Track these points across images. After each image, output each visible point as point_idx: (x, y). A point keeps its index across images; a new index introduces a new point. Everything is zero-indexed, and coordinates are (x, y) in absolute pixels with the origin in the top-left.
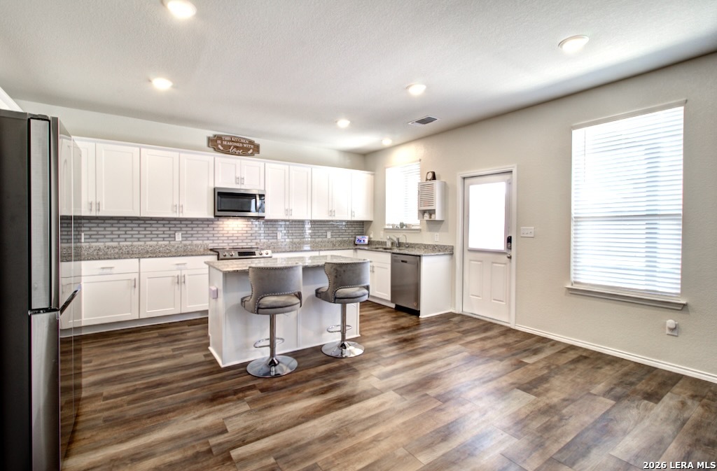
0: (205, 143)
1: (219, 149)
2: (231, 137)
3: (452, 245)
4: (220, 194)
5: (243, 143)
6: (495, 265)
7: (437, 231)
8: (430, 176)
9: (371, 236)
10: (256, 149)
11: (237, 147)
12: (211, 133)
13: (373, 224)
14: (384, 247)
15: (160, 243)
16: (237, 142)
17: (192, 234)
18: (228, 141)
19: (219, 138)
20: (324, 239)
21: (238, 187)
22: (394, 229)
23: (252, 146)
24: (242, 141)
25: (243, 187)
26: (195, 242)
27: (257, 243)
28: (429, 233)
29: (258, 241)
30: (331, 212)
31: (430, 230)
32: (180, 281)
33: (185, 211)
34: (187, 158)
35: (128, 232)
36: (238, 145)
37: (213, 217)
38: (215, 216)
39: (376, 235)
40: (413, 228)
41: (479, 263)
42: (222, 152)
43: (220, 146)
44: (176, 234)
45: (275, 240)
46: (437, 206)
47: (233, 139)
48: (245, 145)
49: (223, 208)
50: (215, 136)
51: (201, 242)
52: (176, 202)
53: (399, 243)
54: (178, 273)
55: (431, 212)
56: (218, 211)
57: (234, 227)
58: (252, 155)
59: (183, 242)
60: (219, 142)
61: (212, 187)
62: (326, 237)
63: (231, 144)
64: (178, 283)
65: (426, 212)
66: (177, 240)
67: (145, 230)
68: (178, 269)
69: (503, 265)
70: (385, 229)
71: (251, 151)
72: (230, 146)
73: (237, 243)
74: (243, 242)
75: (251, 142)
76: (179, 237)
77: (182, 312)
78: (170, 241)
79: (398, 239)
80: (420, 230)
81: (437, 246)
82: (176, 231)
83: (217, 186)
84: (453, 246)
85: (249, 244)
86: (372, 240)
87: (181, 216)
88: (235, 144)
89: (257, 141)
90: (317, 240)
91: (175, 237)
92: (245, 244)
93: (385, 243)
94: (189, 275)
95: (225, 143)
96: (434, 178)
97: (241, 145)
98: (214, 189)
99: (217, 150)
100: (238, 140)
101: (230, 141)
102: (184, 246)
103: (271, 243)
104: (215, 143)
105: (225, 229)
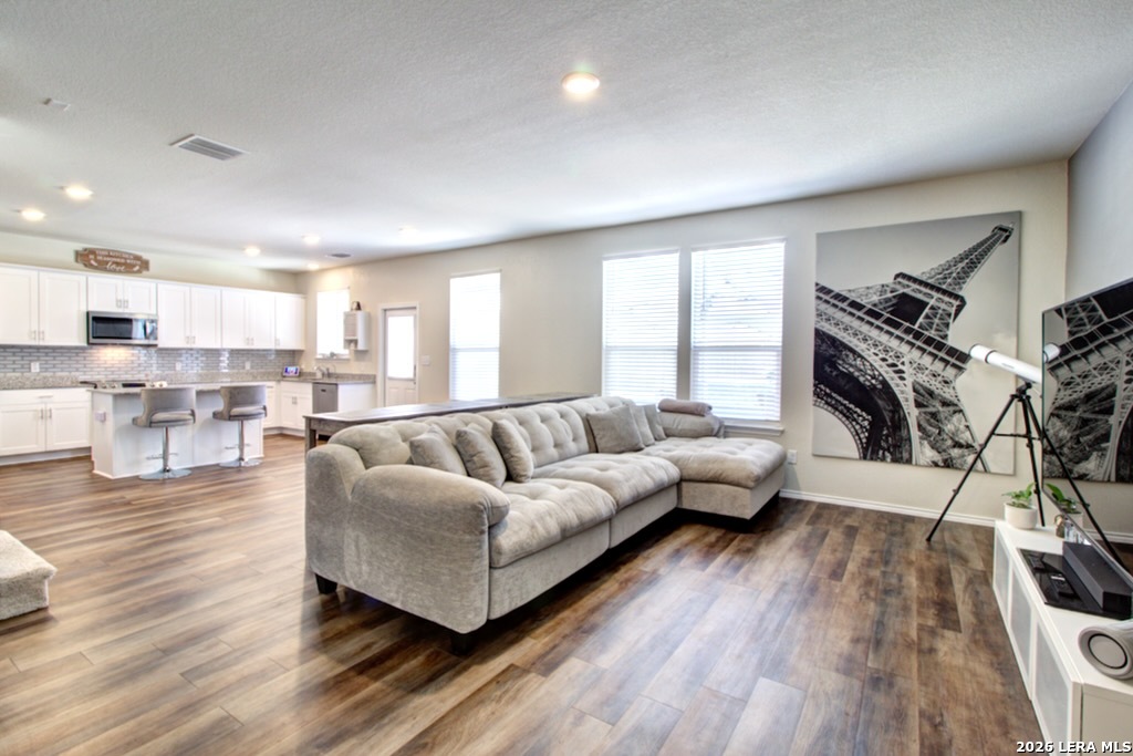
0: (71, 257)
1: (92, 265)
2: (109, 251)
3: (375, 373)
4: (95, 319)
5: (126, 259)
7: (363, 361)
8: (355, 306)
9: (303, 367)
10: (145, 265)
11: (118, 264)
12: (80, 246)
13: (304, 353)
14: (315, 377)
15: (9, 375)
16: (117, 257)
17: (55, 364)
18: (104, 256)
19: (92, 252)
20: (241, 371)
21: (120, 310)
22: (325, 359)
23: (139, 263)
24: (124, 256)
25: (126, 311)
26: (59, 374)
28: (356, 363)
30: (248, 340)
32: (45, 416)
33: (47, 337)
34: (49, 278)
36: (118, 260)
37: (85, 344)
38: (88, 343)
39: (308, 366)
40: (342, 357)
41: (396, 390)
42: (96, 268)
43: (93, 262)
45: (173, 371)
46: (360, 336)
47: (111, 254)
48: (129, 261)
49: (98, 335)
50: (86, 250)
51: (67, 374)
52: (35, 328)
53: (328, 373)
54: (43, 406)
55: (356, 342)
56: (94, 337)
57: (112, 356)
58: (139, 271)
59: (42, 374)
60: (92, 256)
61: (84, 310)
62: (244, 369)
63: (108, 259)
64: (42, 417)
65: (351, 342)
66: (33, 370)
68: (42, 403)
70: (316, 359)
71: (137, 268)
72: (107, 263)
73: (120, 374)
74: (126, 374)
75: (138, 258)
76: (35, 367)
77: (48, 449)
78: (22, 373)
79: (328, 369)
80: (348, 360)
82: (31, 361)
83: (90, 309)
84: (375, 375)
85: (135, 376)
86: (304, 371)
87: (42, 343)
88: (115, 260)
89: (145, 256)
90: (232, 372)
91: (30, 368)
93: (314, 374)
94: (57, 409)
95: (100, 258)
96: (359, 307)
97: (123, 261)
98: (88, 313)
99: (88, 265)
100: (119, 255)
101: (107, 256)
102: (45, 378)
103: (168, 375)
104: (85, 259)
105: (101, 358)
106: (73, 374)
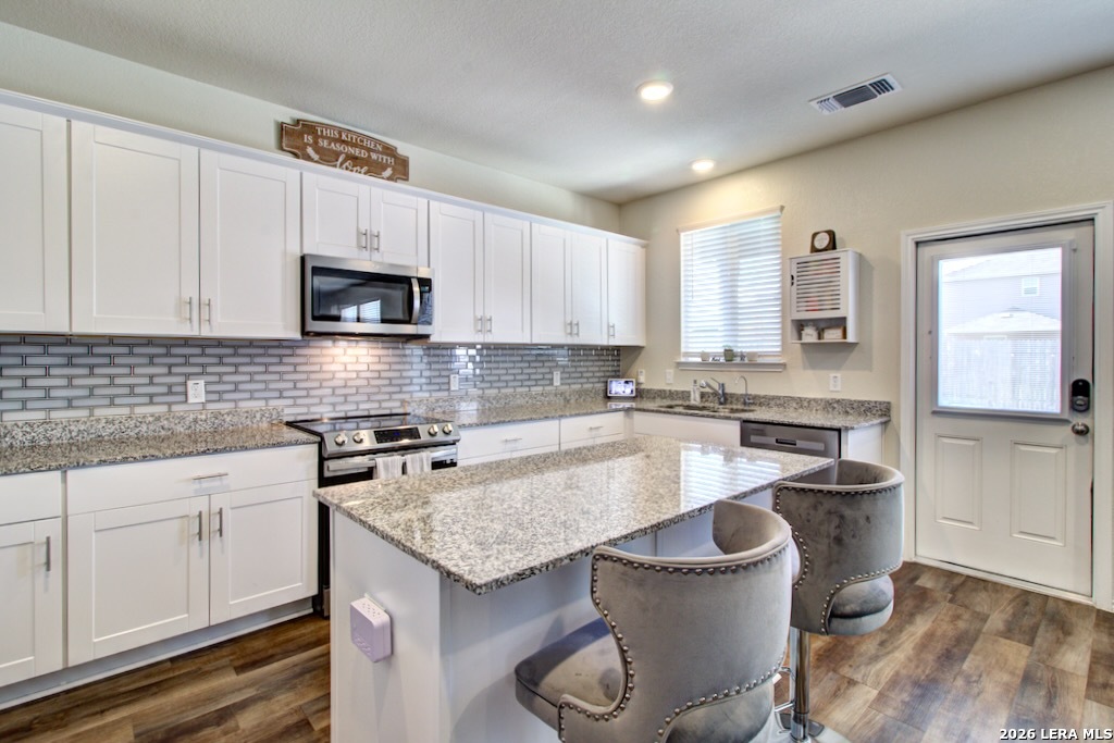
0: (271, 136)
1: (309, 158)
2: (340, 130)
3: (887, 400)
4: (317, 272)
5: (369, 150)
6: (1023, 448)
7: (838, 368)
8: (822, 241)
9: (642, 379)
10: (402, 167)
11: (355, 160)
12: (287, 114)
13: (643, 354)
14: (687, 403)
15: (139, 410)
16: (355, 145)
17: (236, 384)
18: (332, 140)
19: (310, 128)
20: (548, 388)
22: (707, 364)
23: (391, 160)
24: (367, 143)
25: (377, 257)
26: (245, 405)
27: (403, 402)
28: (810, 373)
29: (406, 397)
30: (572, 327)
31: (813, 365)
32: (207, 528)
33: (217, 317)
35: (30, 383)
36: (356, 152)
37: (297, 335)
38: (304, 333)
40: (760, 360)
41: (971, 443)
43: (310, 151)
44: (190, 383)
45: (446, 393)
46: (849, 309)
47: (344, 137)
48: (374, 156)
49: (324, 312)
50: (298, 121)
51: (262, 403)
52: (190, 292)
53: (724, 394)
54: (200, 505)
55: (829, 324)
56: (315, 318)
58: (392, 178)
59: (211, 406)
60: (308, 139)
61: (299, 255)
62: (552, 384)
63: (338, 147)
64: (200, 533)
66: (191, 400)
67: (91, 374)
68: (198, 494)
69: (1054, 451)
70: (679, 364)
71: (388, 172)
72: (338, 154)
73: (357, 403)
75: (389, 151)
76: (197, 390)
78: (170, 404)
79: (721, 386)
80: (786, 365)
81: (838, 401)
82: (188, 376)
83: (308, 251)
84: (889, 403)
85: (384, 405)
86: (642, 387)
87: (206, 332)
88: (351, 150)
89: (403, 148)
91: (186, 394)
92: (376, 405)
93: (685, 395)
94: (234, 508)
95: (324, 143)
96: (833, 245)
97: (363, 154)
98: (303, 259)
99: (301, 156)
100: (357, 141)
101: (335, 141)
102: (215, 415)
103: (437, 401)
104: (298, 142)
105: (325, 368)
106: (273, 403)
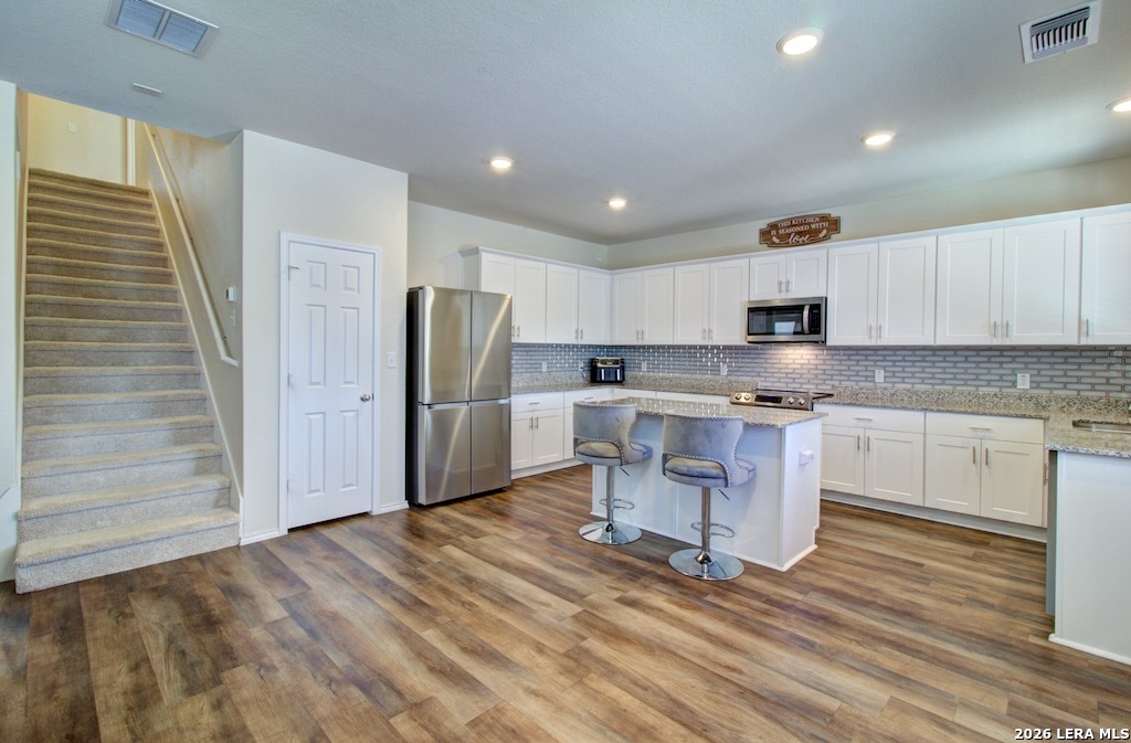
0: (756, 237)
1: (774, 243)
2: (791, 220)
5: (809, 224)
10: (833, 225)
11: (800, 234)
12: (763, 224)
15: (704, 377)
16: (799, 225)
17: (739, 368)
18: (785, 228)
19: (774, 226)
23: (827, 224)
24: (809, 220)
25: (789, 295)
26: (742, 378)
29: (836, 383)
33: (715, 336)
36: (801, 229)
37: (746, 344)
43: (775, 239)
45: (872, 384)
47: (794, 222)
48: (813, 226)
50: (768, 225)
58: (826, 238)
59: (729, 377)
60: (773, 232)
63: (791, 230)
66: (723, 374)
71: (825, 232)
72: (789, 235)
73: (801, 384)
75: (824, 218)
76: (724, 370)
78: (714, 375)
83: (753, 299)
85: (820, 387)
88: (798, 229)
89: (834, 213)
90: (982, 390)
91: (720, 371)
95: (782, 232)
97: (807, 228)
98: (749, 304)
99: (772, 245)
100: (802, 221)
101: (788, 227)
102: (730, 382)
103: (861, 389)
104: (768, 237)
105: (782, 361)
